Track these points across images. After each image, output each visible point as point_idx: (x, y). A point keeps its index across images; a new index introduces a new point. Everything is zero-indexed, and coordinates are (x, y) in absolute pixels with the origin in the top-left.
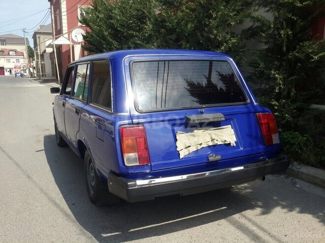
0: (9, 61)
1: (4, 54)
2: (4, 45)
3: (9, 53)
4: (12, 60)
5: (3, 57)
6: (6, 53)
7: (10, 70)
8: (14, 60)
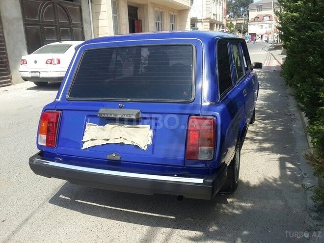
0: (262, 27)
1: (259, 20)
2: (260, 11)
3: (263, 19)
4: (265, 26)
5: (257, 23)
6: (260, 19)
7: (262, 36)
8: (267, 25)
